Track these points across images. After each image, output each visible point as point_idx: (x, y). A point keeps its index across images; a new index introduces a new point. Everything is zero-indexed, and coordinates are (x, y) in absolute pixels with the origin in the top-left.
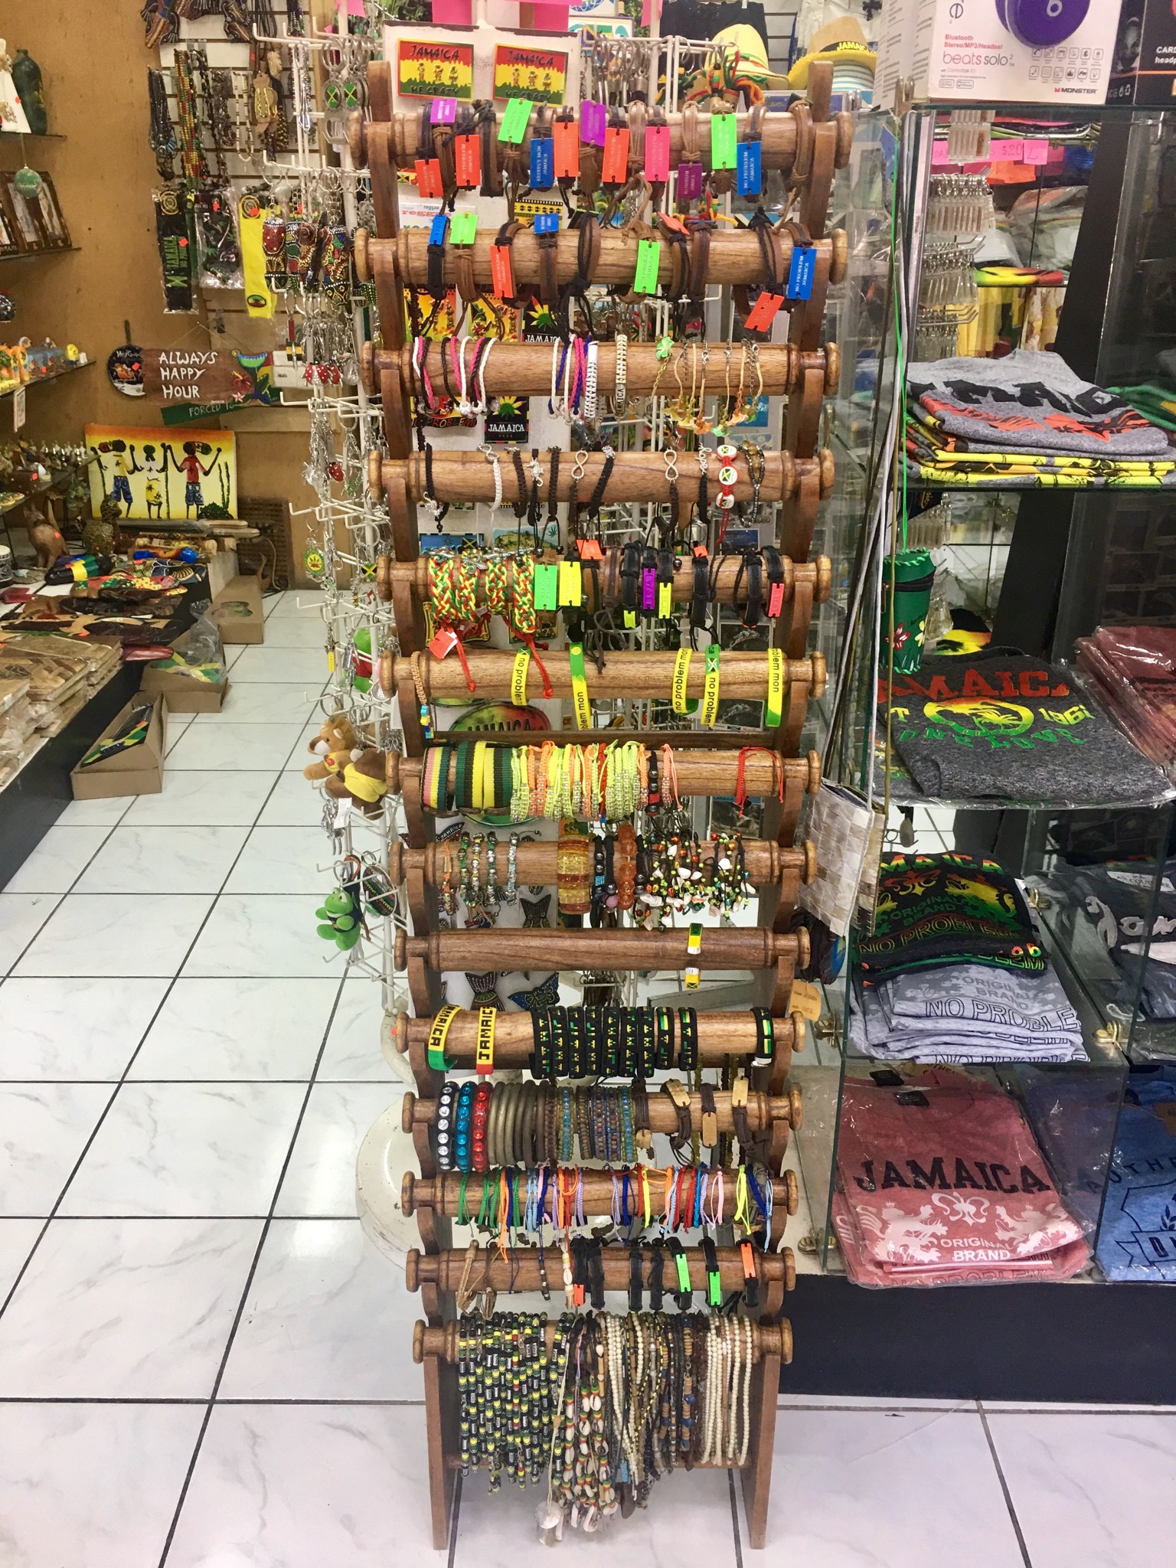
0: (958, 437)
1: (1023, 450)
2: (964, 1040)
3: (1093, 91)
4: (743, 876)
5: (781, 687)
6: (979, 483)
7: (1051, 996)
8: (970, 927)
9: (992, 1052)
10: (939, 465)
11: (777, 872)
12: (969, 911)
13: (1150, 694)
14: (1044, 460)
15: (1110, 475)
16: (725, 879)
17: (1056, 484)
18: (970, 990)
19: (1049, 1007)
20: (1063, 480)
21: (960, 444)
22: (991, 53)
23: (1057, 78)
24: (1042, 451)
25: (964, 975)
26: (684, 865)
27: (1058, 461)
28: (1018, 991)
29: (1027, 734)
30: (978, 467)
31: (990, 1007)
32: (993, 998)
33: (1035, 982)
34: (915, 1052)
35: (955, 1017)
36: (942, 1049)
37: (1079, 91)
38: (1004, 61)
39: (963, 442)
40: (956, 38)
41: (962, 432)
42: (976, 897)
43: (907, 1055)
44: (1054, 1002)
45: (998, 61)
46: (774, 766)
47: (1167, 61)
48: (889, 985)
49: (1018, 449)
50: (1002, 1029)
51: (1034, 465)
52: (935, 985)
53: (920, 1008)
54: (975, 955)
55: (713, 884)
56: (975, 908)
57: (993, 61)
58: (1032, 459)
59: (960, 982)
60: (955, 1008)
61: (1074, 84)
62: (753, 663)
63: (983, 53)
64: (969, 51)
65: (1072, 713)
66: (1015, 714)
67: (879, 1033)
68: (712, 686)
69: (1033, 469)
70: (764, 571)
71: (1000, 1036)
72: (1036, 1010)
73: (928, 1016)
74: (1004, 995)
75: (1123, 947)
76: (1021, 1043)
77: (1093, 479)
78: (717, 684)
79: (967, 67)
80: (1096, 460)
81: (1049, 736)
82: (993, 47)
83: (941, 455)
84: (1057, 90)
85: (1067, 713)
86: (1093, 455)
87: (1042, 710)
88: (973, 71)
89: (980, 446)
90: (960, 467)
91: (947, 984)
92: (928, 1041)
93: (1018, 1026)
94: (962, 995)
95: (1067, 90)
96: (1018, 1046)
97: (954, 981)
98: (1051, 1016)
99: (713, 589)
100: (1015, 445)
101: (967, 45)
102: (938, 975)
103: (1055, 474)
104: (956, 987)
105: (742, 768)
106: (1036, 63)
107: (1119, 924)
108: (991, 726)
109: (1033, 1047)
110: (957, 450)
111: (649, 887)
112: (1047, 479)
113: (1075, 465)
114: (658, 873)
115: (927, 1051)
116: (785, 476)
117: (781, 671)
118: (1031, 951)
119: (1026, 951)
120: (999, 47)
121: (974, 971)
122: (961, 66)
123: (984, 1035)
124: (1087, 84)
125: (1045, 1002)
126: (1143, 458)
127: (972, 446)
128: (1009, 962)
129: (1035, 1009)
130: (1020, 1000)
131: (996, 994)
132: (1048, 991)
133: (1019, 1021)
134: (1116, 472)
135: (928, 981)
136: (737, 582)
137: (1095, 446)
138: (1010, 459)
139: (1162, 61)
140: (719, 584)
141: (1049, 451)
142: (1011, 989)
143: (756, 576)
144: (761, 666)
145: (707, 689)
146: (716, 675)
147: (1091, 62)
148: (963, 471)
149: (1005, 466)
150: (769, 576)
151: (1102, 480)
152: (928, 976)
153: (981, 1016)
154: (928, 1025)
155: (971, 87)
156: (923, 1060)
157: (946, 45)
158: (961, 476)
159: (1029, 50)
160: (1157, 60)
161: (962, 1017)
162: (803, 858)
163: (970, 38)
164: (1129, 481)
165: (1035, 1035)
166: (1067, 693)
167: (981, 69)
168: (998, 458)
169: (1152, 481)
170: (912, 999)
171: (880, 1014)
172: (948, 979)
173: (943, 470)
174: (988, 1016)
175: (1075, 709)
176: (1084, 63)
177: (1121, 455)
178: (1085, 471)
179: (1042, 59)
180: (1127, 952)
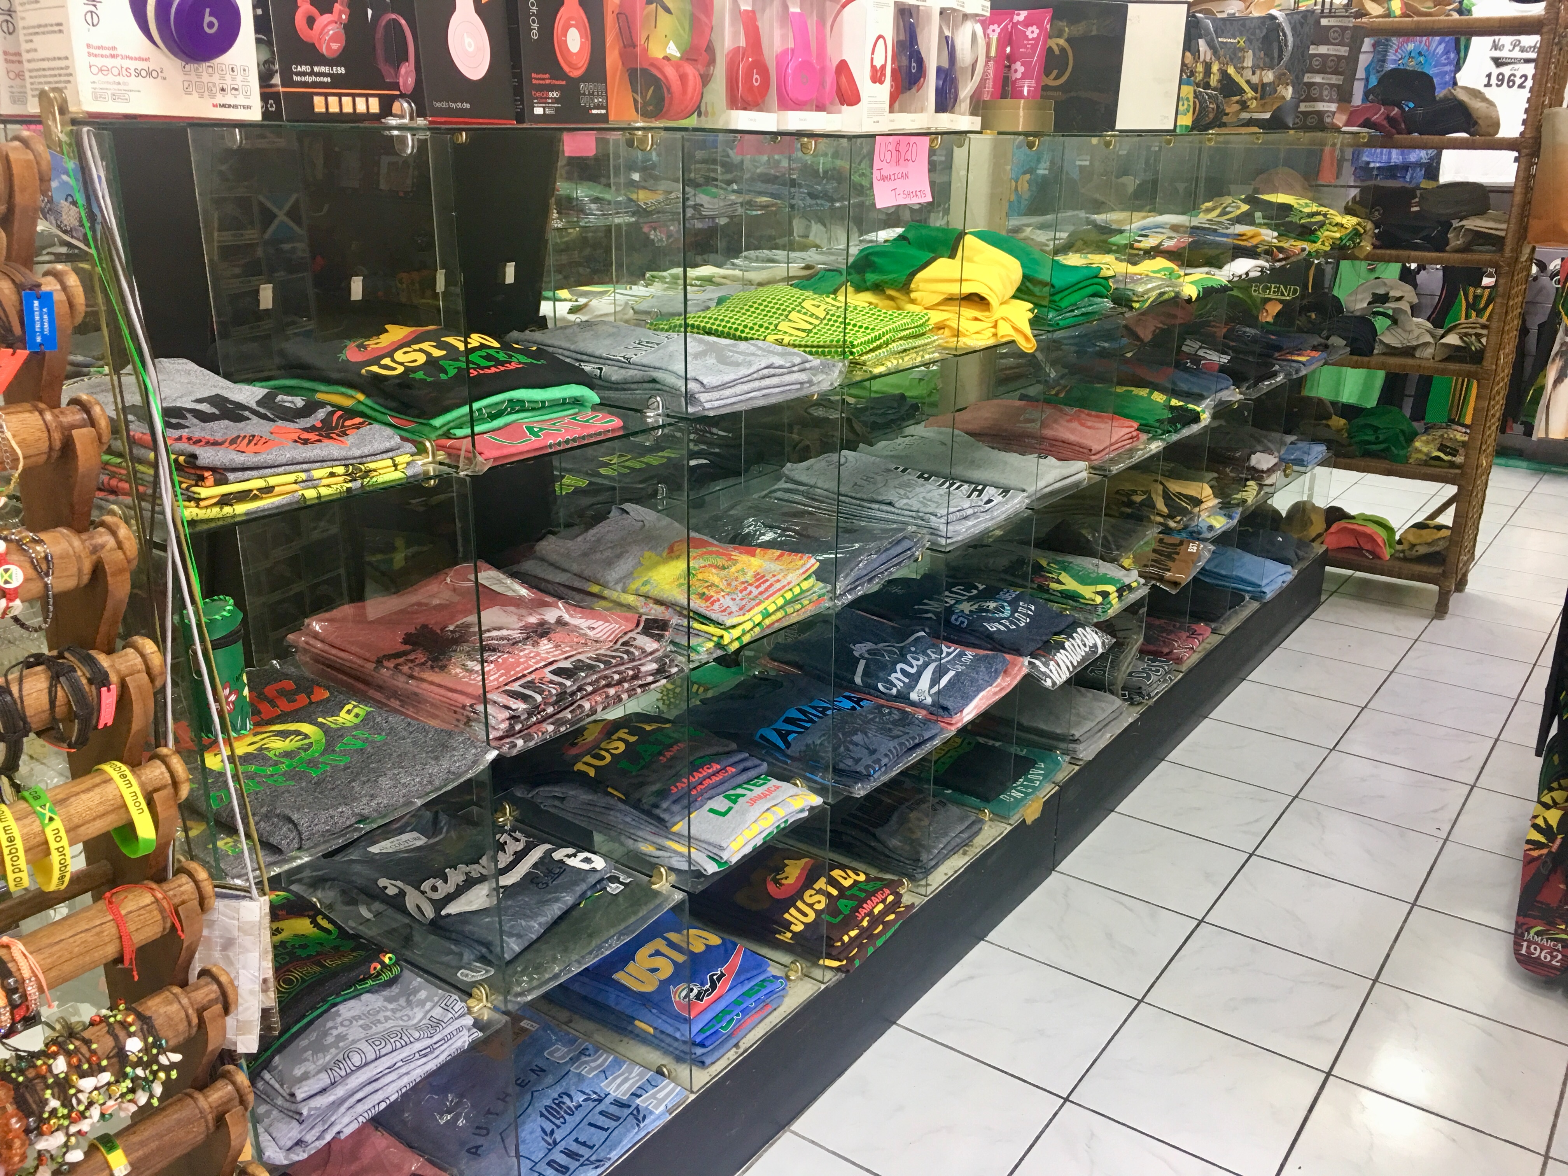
0: (213, 470)
1: (281, 469)
2: (376, 1085)
3: (249, 107)
4: (159, 1047)
5: (144, 805)
6: (247, 514)
7: (423, 994)
8: (318, 969)
9: (405, 1080)
10: (202, 504)
11: (195, 1021)
12: (303, 953)
13: (405, 669)
14: (303, 476)
15: (362, 478)
16: (139, 1063)
17: (319, 497)
18: (355, 1032)
19: (428, 1005)
20: (324, 491)
21: (218, 476)
22: (140, 65)
23: (212, 96)
24: (298, 467)
25: (339, 1020)
26: (83, 1075)
27: (316, 474)
28: (390, 1006)
29: (329, 747)
30: (244, 496)
31: (385, 1038)
32: (380, 1028)
33: (395, 990)
34: (336, 1129)
35: (359, 1068)
36: (360, 1108)
37: (235, 107)
38: (154, 74)
39: (221, 475)
40: (99, 48)
41: (218, 464)
42: (296, 935)
43: (328, 1137)
44: (428, 999)
45: (149, 74)
46: (157, 901)
47: (303, 79)
48: (267, 1076)
49: (276, 470)
50: (406, 1052)
51: (296, 482)
52: (319, 1048)
53: (324, 1080)
54: (338, 995)
55: (125, 1076)
56: (303, 947)
57: (144, 73)
58: (292, 478)
59: (341, 1029)
60: (356, 1060)
61: (229, 99)
62: (97, 790)
63: (133, 65)
64: (117, 62)
65: (349, 712)
66: (298, 733)
67: (290, 1132)
68: (58, 838)
69: (295, 487)
70: (82, 675)
71: (406, 1061)
72: (419, 1016)
73: (333, 1084)
74: (387, 1019)
75: (443, 913)
76: (425, 1055)
77: (350, 485)
78: (63, 833)
79: (118, 79)
80: (346, 466)
81: (350, 742)
82: (143, 59)
83: (203, 492)
84: (215, 106)
85: (343, 713)
86: (344, 462)
87: (320, 720)
88: (125, 84)
89: (239, 475)
90: (225, 500)
91: (330, 1040)
92: (343, 1109)
93: (417, 1040)
94: (354, 1042)
95: (224, 106)
96: (424, 1060)
97: (335, 1032)
98: (437, 1012)
99: (24, 719)
100: (271, 467)
101: (113, 56)
102: (312, 1035)
103: (315, 487)
104: (341, 1038)
105: (119, 921)
106: (187, 78)
107: (423, 893)
108: (288, 754)
109: (437, 1052)
110: (218, 483)
111: (45, 1127)
112: (310, 494)
113: (332, 475)
114: (54, 1103)
115: (346, 1120)
116: (79, 558)
117: (136, 788)
118: (387, 961)
119: (382, 963)
120: (147, 59)
121: (348, 1010)
122: (110, 78)
123: (392, 1068)
124: (240, 100)
125: (422, 1003)
126: (384, 456)
127: (231, 476)
128: (370, 982)
129: (418, 1014)
130: (398, 1015)
131: (379, 1021)
132: (416, 991)
133: (417, 1035)
134: (367, 472)
135: (305, 1050)
136: (52, 701)
137: (344, 453)
138: (272, 481)
139: (299, 79)
140: (29, 712)
141: (305, 466)
142: (387, 1009)
143: (76, 688)
144: (108, 791)
145: (53, 845)
146: (58, 823)
147: (239, 78)
148: (227, 504)
149: (268, 490)
150: (90, 681)
151: (358, 484)
152: (303, 1042)
153: (383, 1052)
154: (339, 1092)
155: (128, 100)
156: (348, 1131)
157: (90, 54)
158: (227, 510)
159: (179, 63)
160: (295, 78)
161: (366, 1064)
162: (215, 987)
163: (114, 48)
164: (381, 479)
165: (435, 1039)
166: (328, 694)
167: (134, 82)
168: (260, 483)
169: (398, 475)
170: (305, 1077)
171: (275, 1112)
172: (326, 1034)
173: (207, 507)
174: (389, 1048)
175: (348, 707)
176: (234, 79)
177: (366, 456)
178: (341, 479)
179: (193, 73)
180: (449, 915)
